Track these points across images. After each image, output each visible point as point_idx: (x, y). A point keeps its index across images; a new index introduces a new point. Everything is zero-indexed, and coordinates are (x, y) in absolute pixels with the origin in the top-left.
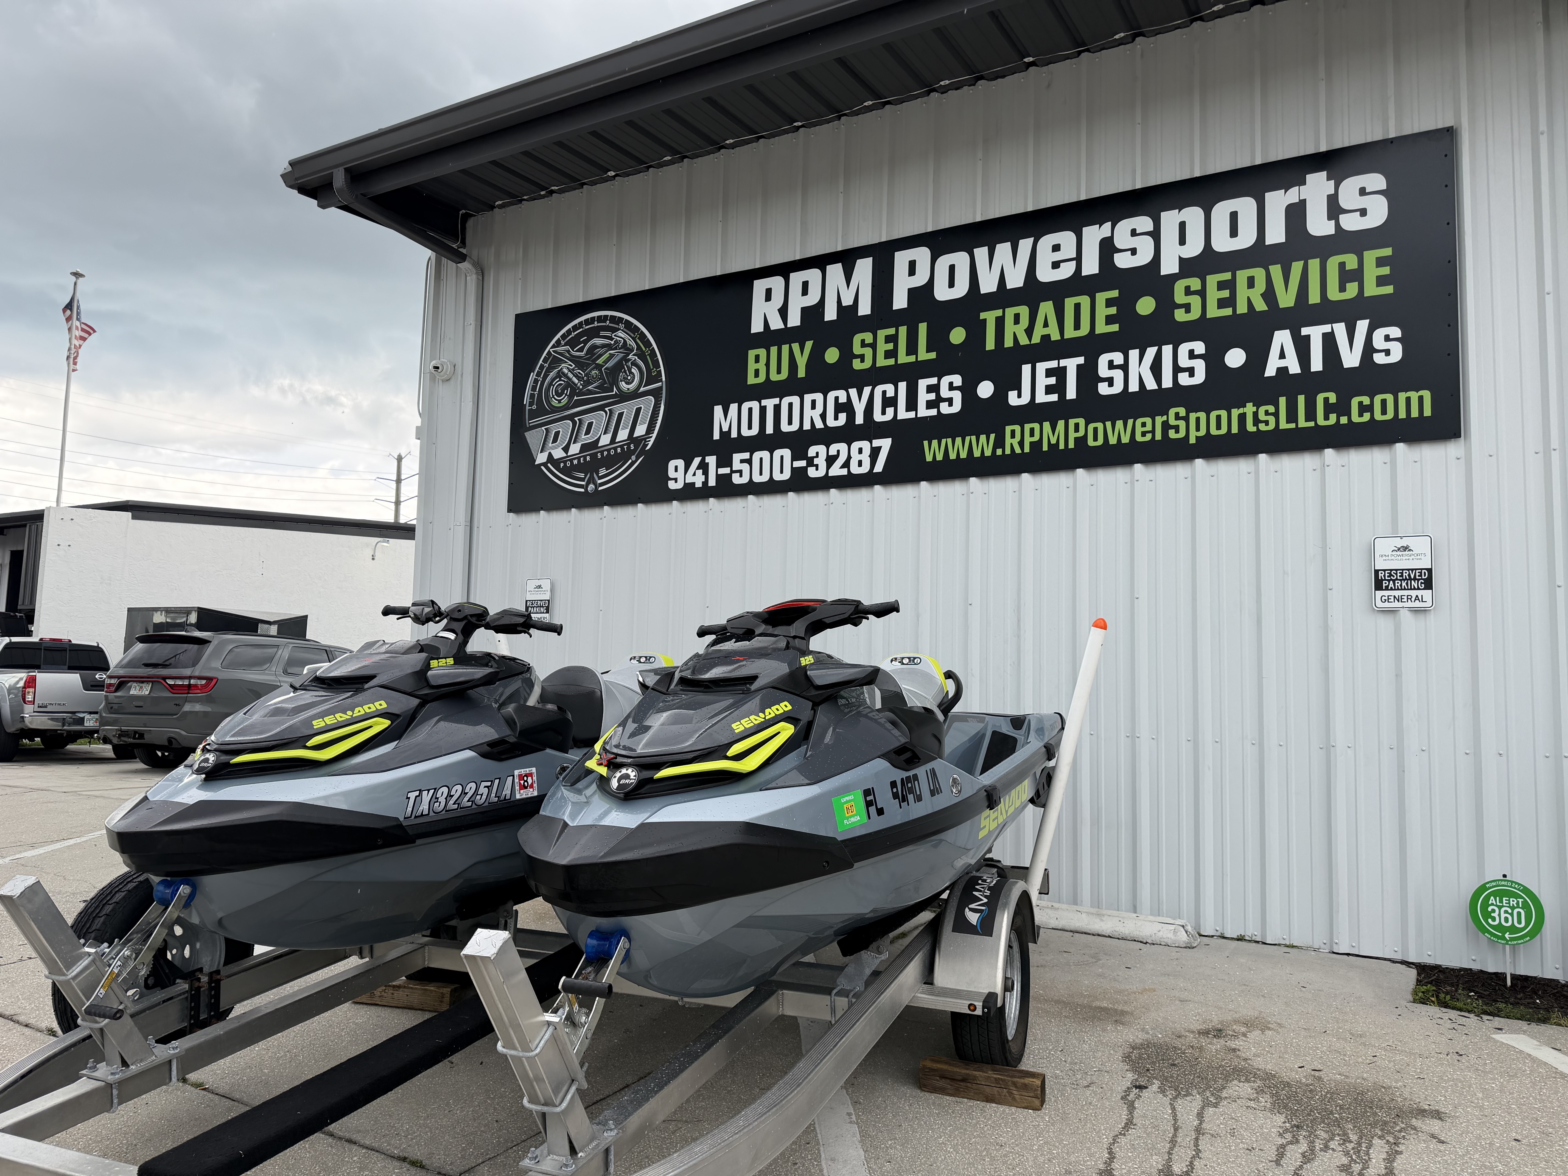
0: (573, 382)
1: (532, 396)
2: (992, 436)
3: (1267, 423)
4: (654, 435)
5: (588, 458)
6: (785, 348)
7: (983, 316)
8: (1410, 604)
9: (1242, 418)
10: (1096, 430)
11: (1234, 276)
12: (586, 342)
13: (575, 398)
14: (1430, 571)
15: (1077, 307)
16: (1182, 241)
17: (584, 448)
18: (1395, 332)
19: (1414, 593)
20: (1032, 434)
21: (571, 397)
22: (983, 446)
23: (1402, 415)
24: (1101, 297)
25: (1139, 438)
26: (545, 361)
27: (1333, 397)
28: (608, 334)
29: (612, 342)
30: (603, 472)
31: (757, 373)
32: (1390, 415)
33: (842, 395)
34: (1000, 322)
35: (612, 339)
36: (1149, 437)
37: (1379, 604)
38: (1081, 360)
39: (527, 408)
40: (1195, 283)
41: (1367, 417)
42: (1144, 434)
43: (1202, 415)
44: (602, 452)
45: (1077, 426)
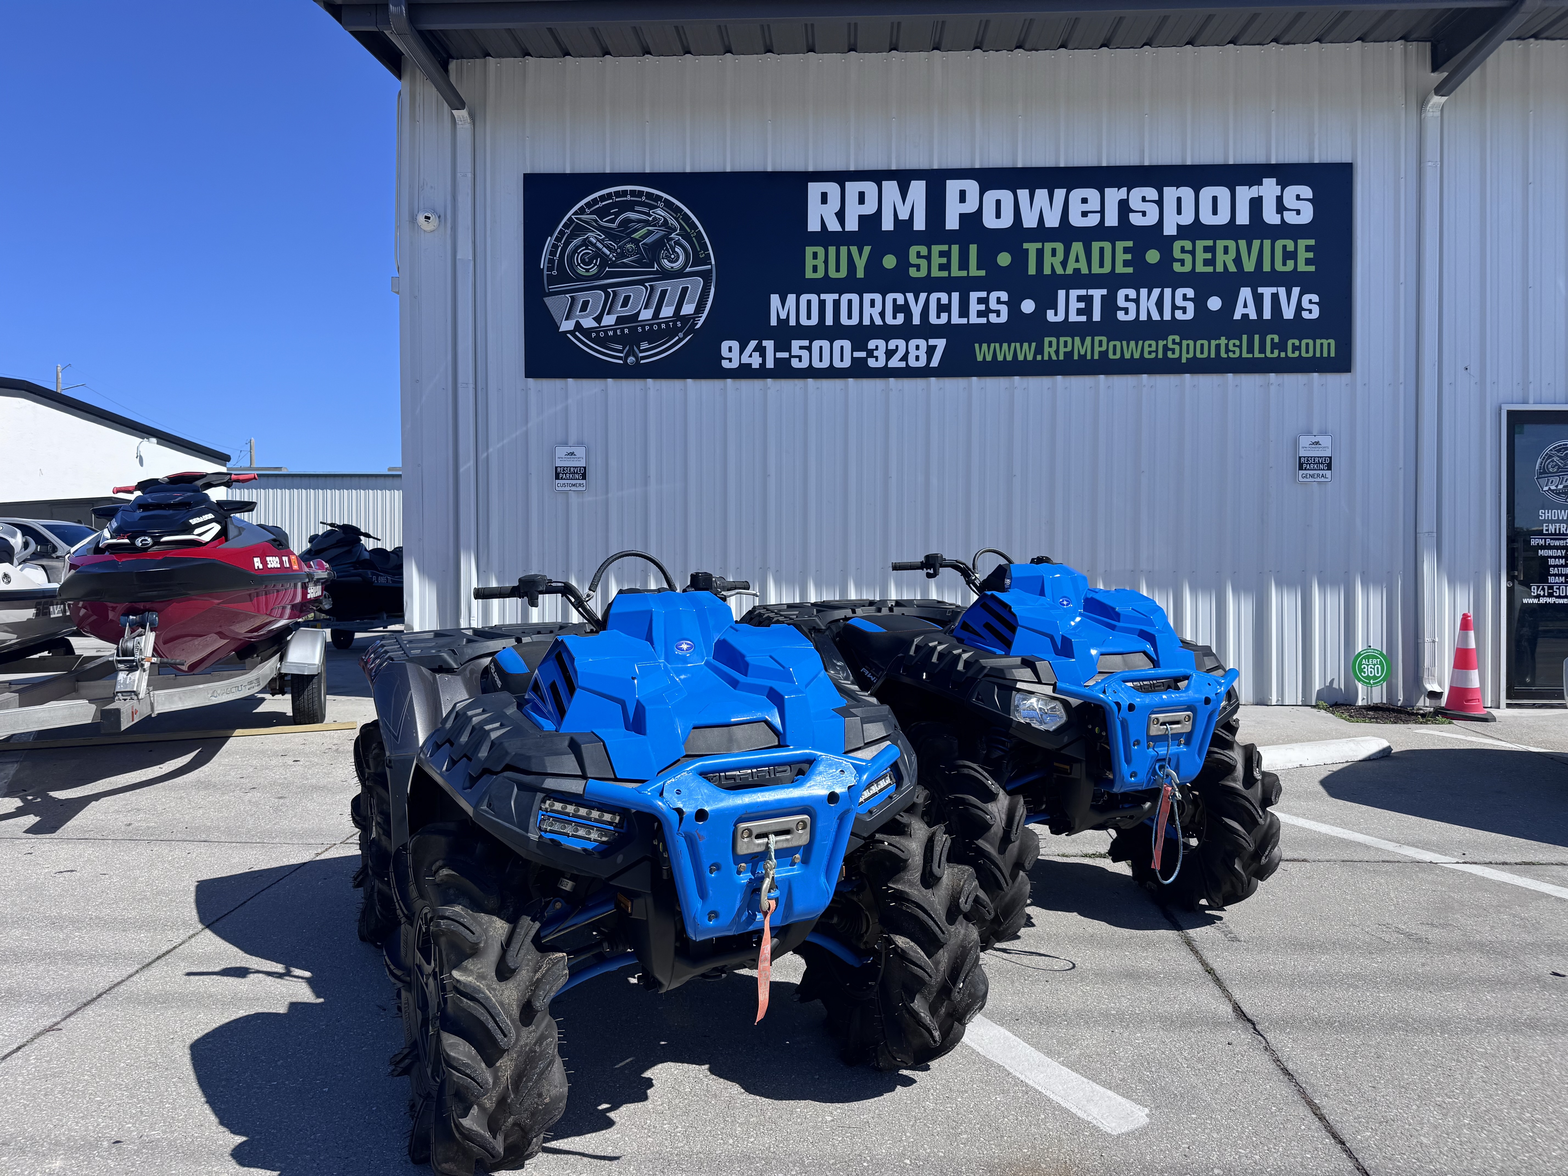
0: (603, 252)
1: (551, 261)
2: (1034, 344)
3: (1234, 352)
4: (704, 315)
5: (626, 331)
6: (844, 250)
7: (1026, 246)
8: (1318, 480)
9: (1218, 347)
10: (1115, 346)
11: (1215, 243)
12: (617, 215)
13: (607, 269)
14: (1330, 458)
15: (1102, 250)
16: (1179, 212)
17: (620, 320)
18: (1315, 298)
19: (1321, 472)
20: (1066, 346)
21: (601, 267)
22: (1026, 352)
23: (1318, 355)
24: (1120, 245)
25: (1146, 356)
26: (566, 226)
27: (1276, 339)
28: (646, 210)
29: (651, 219)
30: (644, 345)
31: (815, 269)
32: (1311, 354)
33: (900, 299)
34: (1040, 253)
35: (650, 216)
36: (1153, 355)
37: (1301, 479)
38: (1104, 292)
39: (545, 272)
40: (1188, 245)
41: (1297, 354)
42: (1150, 353)
43: (1191, 343)
44: (643, 327)
45: (1101, 342)
